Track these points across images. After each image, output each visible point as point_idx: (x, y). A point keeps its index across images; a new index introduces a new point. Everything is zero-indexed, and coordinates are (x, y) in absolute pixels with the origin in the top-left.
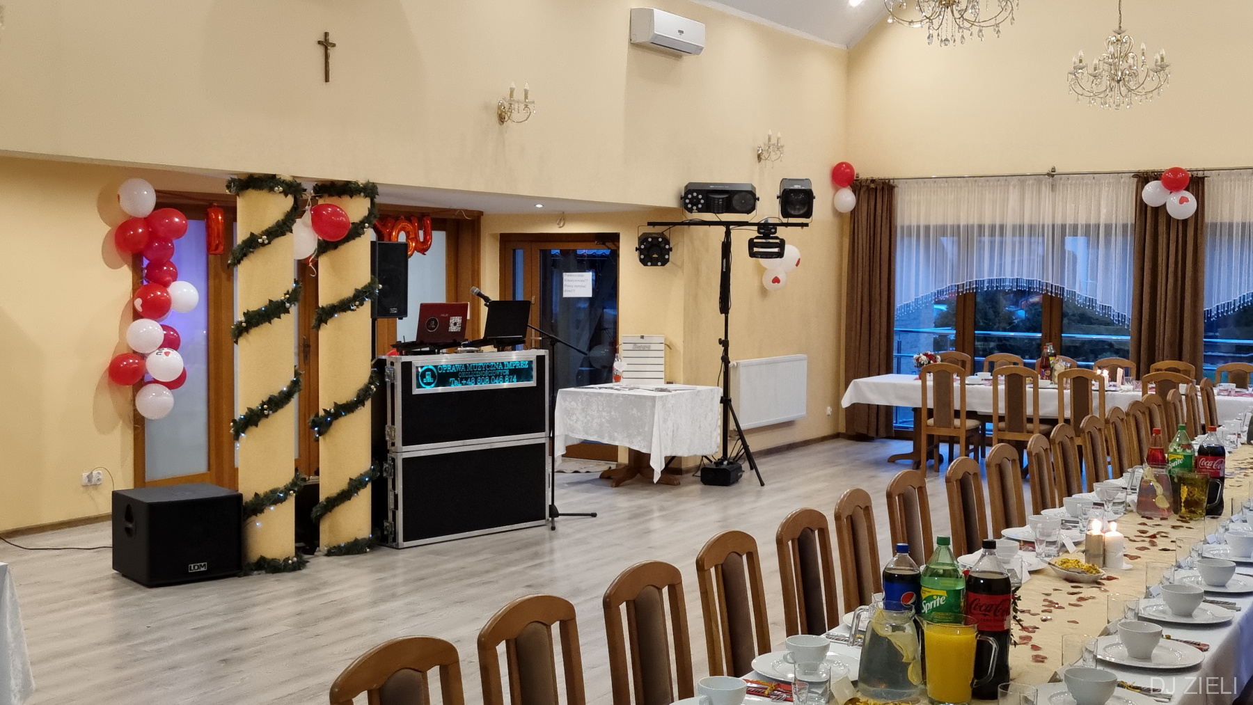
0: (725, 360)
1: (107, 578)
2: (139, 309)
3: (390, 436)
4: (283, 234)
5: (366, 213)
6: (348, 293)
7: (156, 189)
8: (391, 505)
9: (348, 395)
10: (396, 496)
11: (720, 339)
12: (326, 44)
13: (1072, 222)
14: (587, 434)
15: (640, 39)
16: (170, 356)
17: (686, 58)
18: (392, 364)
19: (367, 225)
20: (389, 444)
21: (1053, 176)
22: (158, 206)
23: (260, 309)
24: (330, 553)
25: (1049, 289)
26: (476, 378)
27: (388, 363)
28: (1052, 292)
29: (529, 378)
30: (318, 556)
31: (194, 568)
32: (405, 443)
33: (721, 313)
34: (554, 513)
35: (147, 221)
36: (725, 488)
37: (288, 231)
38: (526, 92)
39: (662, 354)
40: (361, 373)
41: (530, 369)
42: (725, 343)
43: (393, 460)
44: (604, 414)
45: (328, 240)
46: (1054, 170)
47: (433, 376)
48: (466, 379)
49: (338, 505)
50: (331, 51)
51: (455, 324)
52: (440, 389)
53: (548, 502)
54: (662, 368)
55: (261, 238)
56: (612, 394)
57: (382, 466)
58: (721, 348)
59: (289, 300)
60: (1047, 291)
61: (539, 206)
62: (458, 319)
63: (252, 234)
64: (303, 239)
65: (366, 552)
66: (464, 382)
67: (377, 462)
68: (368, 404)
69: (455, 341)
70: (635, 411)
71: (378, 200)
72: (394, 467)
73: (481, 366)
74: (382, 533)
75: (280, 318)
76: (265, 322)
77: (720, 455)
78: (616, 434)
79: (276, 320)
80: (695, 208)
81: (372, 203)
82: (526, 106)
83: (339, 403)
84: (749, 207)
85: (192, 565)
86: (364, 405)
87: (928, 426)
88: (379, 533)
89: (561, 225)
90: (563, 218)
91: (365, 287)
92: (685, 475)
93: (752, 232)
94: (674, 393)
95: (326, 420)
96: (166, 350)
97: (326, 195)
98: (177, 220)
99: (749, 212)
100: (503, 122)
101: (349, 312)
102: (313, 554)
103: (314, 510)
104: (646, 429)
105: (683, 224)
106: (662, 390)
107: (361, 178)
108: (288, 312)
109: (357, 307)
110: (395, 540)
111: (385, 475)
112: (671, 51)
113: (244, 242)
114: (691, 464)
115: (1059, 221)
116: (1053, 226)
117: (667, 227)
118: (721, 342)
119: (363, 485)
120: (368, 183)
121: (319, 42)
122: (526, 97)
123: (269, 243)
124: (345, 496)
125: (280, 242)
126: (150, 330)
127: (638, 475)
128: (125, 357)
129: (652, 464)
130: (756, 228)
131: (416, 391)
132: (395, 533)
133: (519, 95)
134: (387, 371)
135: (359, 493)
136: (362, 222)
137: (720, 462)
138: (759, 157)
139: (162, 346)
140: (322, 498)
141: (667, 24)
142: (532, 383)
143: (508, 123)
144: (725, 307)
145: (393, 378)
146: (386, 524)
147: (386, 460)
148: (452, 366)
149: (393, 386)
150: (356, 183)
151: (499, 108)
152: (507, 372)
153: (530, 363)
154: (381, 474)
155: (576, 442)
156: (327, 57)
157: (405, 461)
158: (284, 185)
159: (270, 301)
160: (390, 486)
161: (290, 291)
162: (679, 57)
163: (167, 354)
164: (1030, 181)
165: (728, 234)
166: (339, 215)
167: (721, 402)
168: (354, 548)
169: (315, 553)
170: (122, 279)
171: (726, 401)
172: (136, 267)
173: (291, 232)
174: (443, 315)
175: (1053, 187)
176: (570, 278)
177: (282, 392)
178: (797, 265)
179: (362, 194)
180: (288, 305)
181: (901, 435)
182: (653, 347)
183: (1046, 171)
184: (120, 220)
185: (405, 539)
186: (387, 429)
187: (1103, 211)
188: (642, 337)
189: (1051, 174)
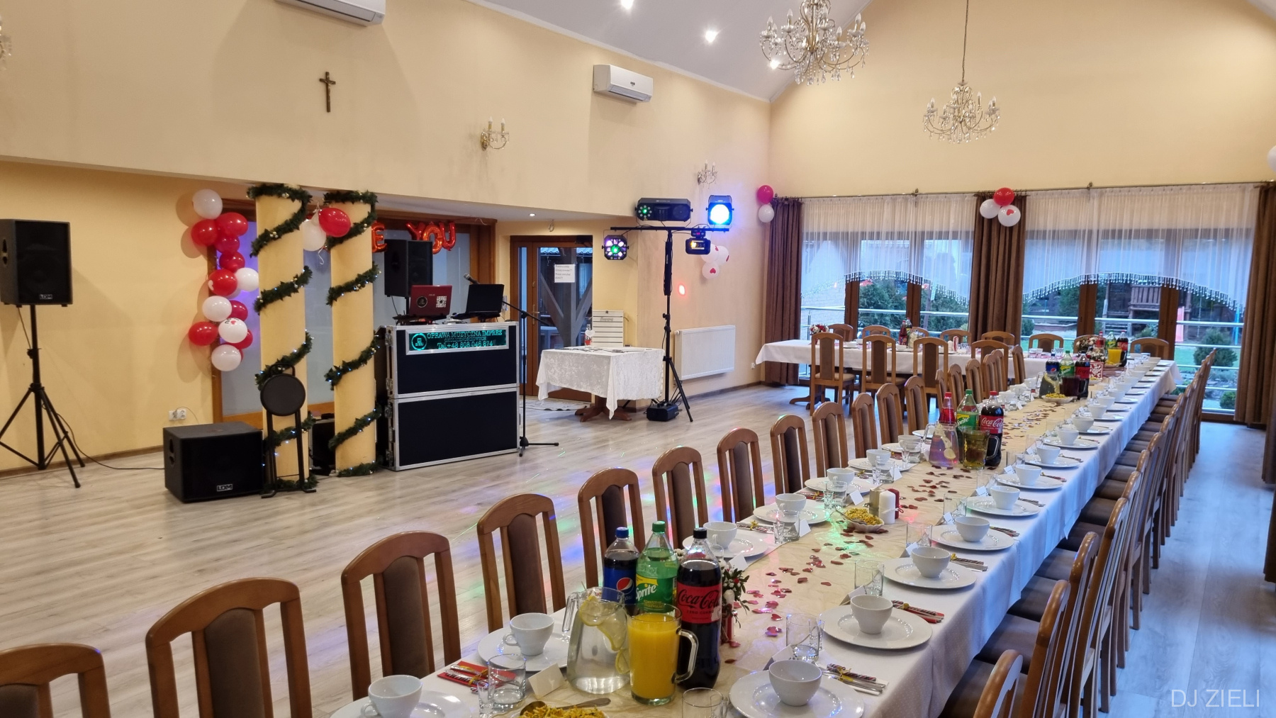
0: (667, 329)
1: (158, 494)
2: (212, 289)
3: (389, 386)
4: (291, 230)
5: (366, 215)
6: (352, 277)
7: (223, 197)
8: (391, 439)
9: (353, 355)
10: (394, 432)
11: (664, 314)
12: (327, 81)
13: (929, 230)
14: (561, 382)
15: (601, 88)
16: (236, 324)
17: (640, 105)
18: (390, 332)
19: (366, 225)
20: (389, 392)
21: (916, 195)
22: (225, 211)
23: (273, 289)
24: (340, 475)
25: (912, 279)
26: (459, 343)
27: (387, 331)
28: (913, 281)
29: (503, 343)
30: (331, 477)
31: (221, 488)
32: (400, 392)
33: (665, 295)
34: (524, 443)
35: (216, 222)
36: (664, 423)
37: (294, 228)
38: (503, 125)
39: (622, 325)
40: (364, 339)
41: (504, 336)
42: (667, 317)
43: (392, 404)
44: (574, 368)
45: (335, 236)
46: (917, 191)
47: (423, 341)
48: (451, 344)
49: (347, 438)
50: (331, 87)
51: (441, 302)
52: (432, 351)
53: (520, 433)
54: (622, 335)
55: (272, 234)
56: (579, 354)
57: (383, 409)
58: (665, 321)
59: (297, 282)
60: (910, 280)
61: (532, 215)
62: (444, 298)
63: (266, 231)
64: (312, 235)
65: (370, 474)
66: (449, 346)
67: (380, 406)
68: (371, 362)
69: (442, 314)
70: (595, 367)
71: (378, 206)
72: (392, 410)
73: (463, 334)
74: (385, 459)
75: (290, 296)
76: (278, 299)
77: (663, 398)
78: (582, 383)
79: (287, 298)
80: (645, 217)
81: (373, 207)
82: (503, 136)
83: (347, 361)
84: (685, 216)
85: (220, 486)
86: (366, 363)
87: (816, 378)
88: (382, 460)
89: (552, 229)
90: (552, 224)
91: (367, 273)
92: (638, 413)
93: (688, 235)
94: (626, 353)
95: (337, 374)
96: (233, 319)
97: (334, 202)
98: (239, 221)
99: (685, 220)
100: (485, 148)
101: (353, 292)
102: (328, 475)
103: (330, 442)
104: (604, 380)
105: (636, 228)
106: (617, 351)
107: (361, 189)
108: (297, 292)
109: (360, 288)
110: (393, 464)
111: (386, 415)
112: (628, 99)
113: (260, 236)
114: (644, 405)
115: (919, 229)
116: (916, 233)
117: (625, 231)
118: (664, 316)
119: (367, 423)
120: (367, 192)
121: (321, 80)
122: (503, 129)
123: (279, 237)
124: (352, 432)
125: (288, 237)
126: (221, 304)
127: (602, 413)
128: (201, 324)
129: (608, 406)
130: (690, 232)
131: (409, 353)
132: (393, 459)
133: (496, 127)
134: (386, 337)
135: (364, 430)
136: (362, 223)
137: (662, 403)
138: (699, 180)
139: (231, 316)
140: (336, 432)
141: (621, 76)
142: (506, 347)
143: (488, 149)
144: (667, 291)
145: (390, 341)
146: (387, 453)
147: (386, 404)
148: (439, 333)
149: (390, 348)
150: (357, 192)
151: (482, 137)
152: (485, 338)
153: (504, 331)
154: (383, 414)
155: (558, 389)
156: (328, 92)
157: (401, 405)
158: (290, 193)
159: (282, 283)
160: (390, 425)
161: (299, 275)
162: (635, 104)
163: (233, 322)
164: (900, 199)
165: (670, 236)
166: (341, 217)
167: (664, 360)
168: (360, 471)
169: (330, 475)
170: (199, 267)
171: (668, 360)
172: (211, 257)
173: (298, 229)
174: (431, 295)
175: (916, 204)
176: (559, 268)
177: (293, 354)
178: (727, 260)
179: (361, 201)
180: (296, 286)
181: (803, 383)
182: (615, 319)
183: (911, 192)
184: (195, 221)
185: (401, 465)
186: (387, 381)
187: (952, 221)
188: (607, 312)
189: (915, 194)
